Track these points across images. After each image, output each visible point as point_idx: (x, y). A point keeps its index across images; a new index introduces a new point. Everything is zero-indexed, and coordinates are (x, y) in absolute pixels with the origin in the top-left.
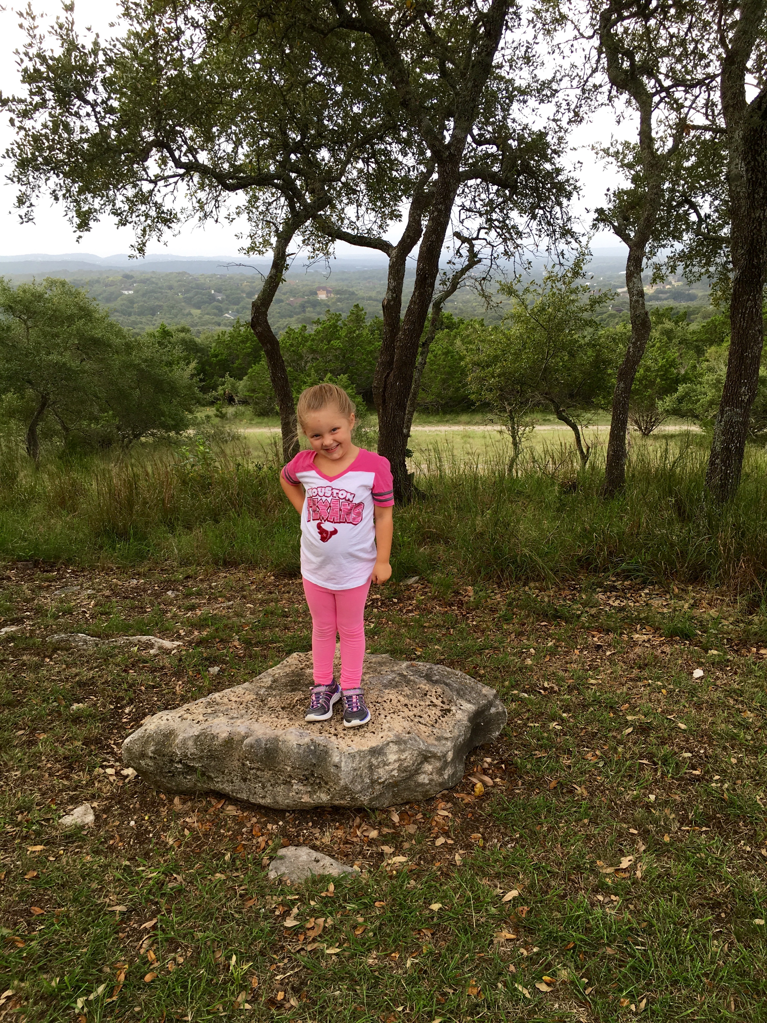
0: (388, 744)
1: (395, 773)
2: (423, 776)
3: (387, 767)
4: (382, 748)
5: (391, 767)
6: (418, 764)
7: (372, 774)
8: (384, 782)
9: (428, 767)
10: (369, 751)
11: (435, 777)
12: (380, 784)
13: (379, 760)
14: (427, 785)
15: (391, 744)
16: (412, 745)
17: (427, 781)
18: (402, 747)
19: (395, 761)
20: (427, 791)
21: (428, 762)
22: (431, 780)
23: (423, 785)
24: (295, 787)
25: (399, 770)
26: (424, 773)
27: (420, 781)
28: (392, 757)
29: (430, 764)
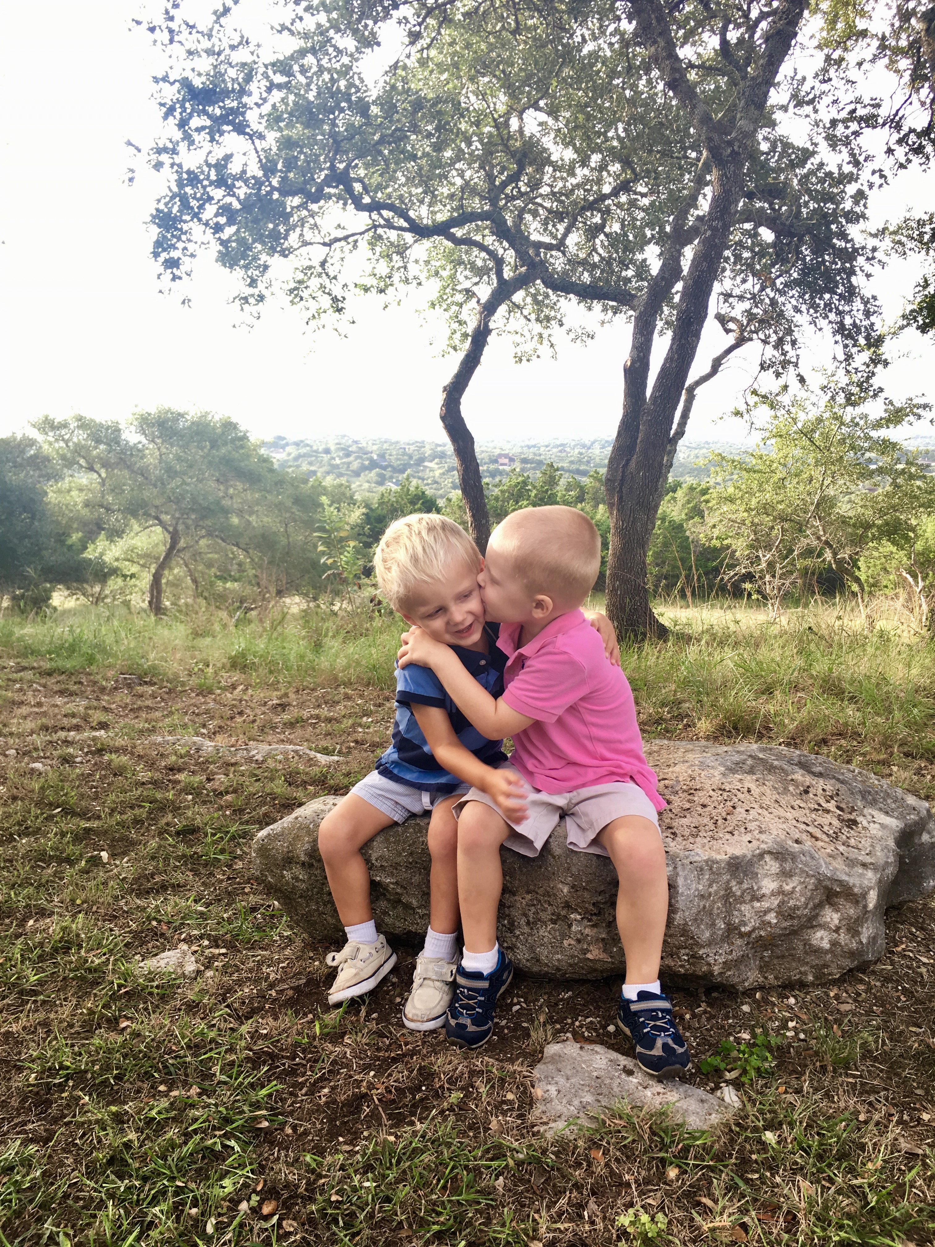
0: (761, 856)
1: (772, 918)
2: (820, 934)
3: (757, 905)
4: (750, 863)
5: (765, 905)
6: (815, 907)
7: (729, 913)
8: (749, 934)
9: (831, 917)
10: (729, 864)
11: (843, 938)
12: (742, 935)
13: (745, 886)
14: (827, 952)
15: (767, 858)
16: (806, 865)
17: (826, 945)
18: (788, 866)
19: (773, 894)
20: (826, 966)
21: (831, 904)
22: (834, 944)
23: (817, 951)
24: (574, 928)
25: (779, 913)
26: (824, 926)
27: (814, 942)
28: (768, 885)
29: (837, 911)
